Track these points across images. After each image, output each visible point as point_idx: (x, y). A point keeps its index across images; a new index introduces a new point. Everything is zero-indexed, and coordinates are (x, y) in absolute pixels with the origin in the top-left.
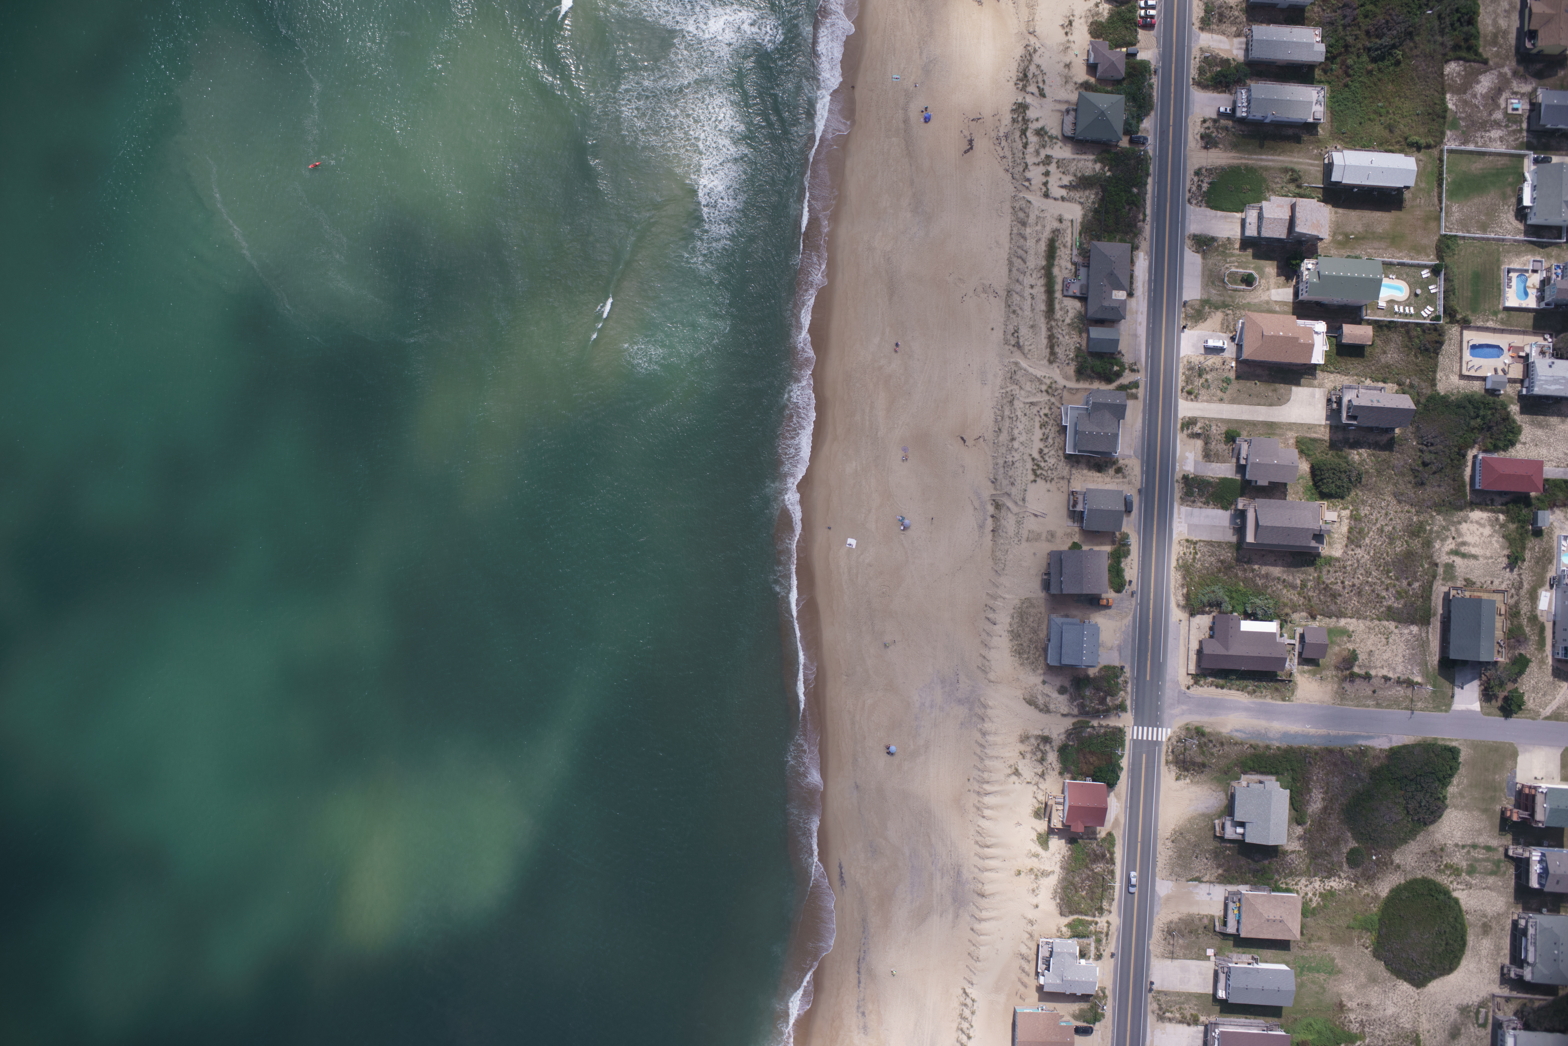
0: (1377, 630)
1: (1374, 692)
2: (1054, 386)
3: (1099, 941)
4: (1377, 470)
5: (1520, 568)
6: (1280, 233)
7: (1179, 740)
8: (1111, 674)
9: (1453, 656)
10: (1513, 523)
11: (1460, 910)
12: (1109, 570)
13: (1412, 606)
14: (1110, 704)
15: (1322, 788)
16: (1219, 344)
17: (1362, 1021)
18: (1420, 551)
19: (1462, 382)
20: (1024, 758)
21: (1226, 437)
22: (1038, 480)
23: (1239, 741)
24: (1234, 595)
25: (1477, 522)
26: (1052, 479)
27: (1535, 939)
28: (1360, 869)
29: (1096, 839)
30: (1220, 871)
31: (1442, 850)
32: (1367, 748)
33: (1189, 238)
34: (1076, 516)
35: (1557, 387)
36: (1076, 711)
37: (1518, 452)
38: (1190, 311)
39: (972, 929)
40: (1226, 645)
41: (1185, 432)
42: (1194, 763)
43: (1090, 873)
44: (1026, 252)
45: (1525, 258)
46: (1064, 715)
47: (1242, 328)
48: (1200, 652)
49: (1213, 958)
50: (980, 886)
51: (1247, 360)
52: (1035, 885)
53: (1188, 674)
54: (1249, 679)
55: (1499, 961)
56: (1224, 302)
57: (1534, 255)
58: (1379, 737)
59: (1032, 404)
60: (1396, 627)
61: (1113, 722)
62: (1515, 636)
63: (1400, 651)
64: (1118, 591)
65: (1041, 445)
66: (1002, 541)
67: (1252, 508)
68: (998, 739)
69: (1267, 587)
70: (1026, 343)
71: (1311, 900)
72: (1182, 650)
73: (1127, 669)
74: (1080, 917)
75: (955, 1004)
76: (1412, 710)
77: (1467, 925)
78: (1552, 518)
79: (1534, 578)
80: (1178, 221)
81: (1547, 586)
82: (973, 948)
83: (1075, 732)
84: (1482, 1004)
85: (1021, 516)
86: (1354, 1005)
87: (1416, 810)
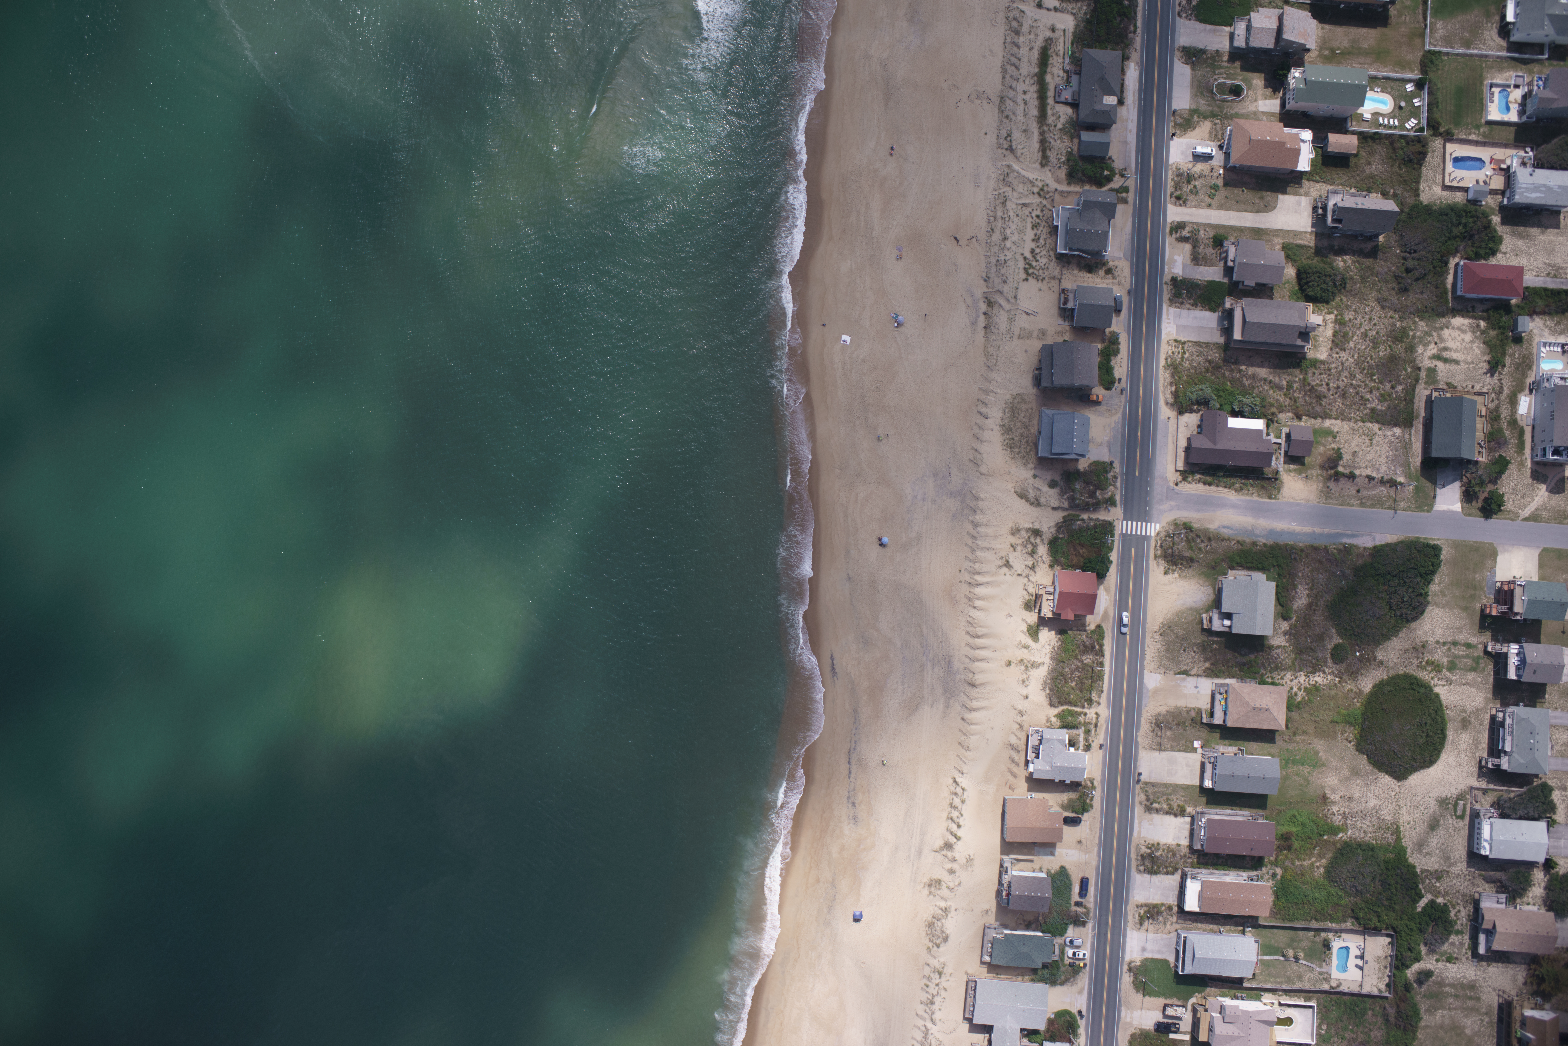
0: (1361, 431)
1: (1358, 491)
2: (1045, 189)
3: (1087, 732)
4: (1361, 277)
5: (1500, 373)
6: (1268, 43)
7: (1168, 535)
8: (1101, 469)
9: (1435, 453)
10: (1494, 329)
11: (1441, 705)
12: (1099, 368)
13: (1395, 408)
14: (1100, 497)
15: (1308, 584)
16: (1208, 150)
17: (1344, 813)
18: (1403, 355)
19: (1445, 193)
20: (1015, 550)
21: (1214, 242)
22: (1030, 279)
23: (1226, 537)
24: (1222, 393)
25: (1459, 329)
26: (1044, 278)
27: (1512, 728)
28: (1344, 665)
29: (1085, 631)
30: (1207, 665)
31: (1423, 646)
32: (1352, 546)
33: (1178, 49)
34: (1066, 313)
35: (1538, 195)
36: (1066, 505)
37: (1499, 260)
38: (1179, 120)
39: (963, 719)
40: (1213, 439)
41: (1174, 236)
42: (1182, 558)
43: (1079, 664)
44: (1020, 60)
45: (1507, 74)
46: (1054, 509)
47: (1230, 135)
48: (1188, 450)
49: (1200, 750)
50: (971, 675)
51: (1235, 167)
52: (1025, 676)
53: (1176, 471)
54: (1236, 476)
55: (1477, 754)
56: (1212, 112)
57: (1516, 71)
58: (1363, 535)
59: (1024, 205)
60: (1380, 429)
61: (1102, 516)
62: (1495, 439)
63: (1383, 452)
64: (1108, 388)
65: (1033, 245)
66: (994, 337)
67: (1239, 308)
68: (990, 531)
69: (1253, 387)
70: (1019, 147)
71: (1296, 694)
72: (1171, 447)
73: (1116, 465)
74: (1070, 708)
75: (946, 793)
76: (1395, 510)
77: (1447, 719)
78: (1531, 325)
79: (1514, 383)
80: (1168, 33)
81: (1527, 391)
82: (963, 738)
83: (1065, 525)
84: (1461, 797)
85: (1013, 313)
86: (1337, 797)
87: (1398, 605)
